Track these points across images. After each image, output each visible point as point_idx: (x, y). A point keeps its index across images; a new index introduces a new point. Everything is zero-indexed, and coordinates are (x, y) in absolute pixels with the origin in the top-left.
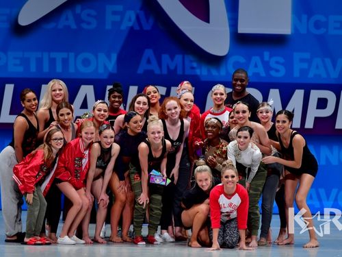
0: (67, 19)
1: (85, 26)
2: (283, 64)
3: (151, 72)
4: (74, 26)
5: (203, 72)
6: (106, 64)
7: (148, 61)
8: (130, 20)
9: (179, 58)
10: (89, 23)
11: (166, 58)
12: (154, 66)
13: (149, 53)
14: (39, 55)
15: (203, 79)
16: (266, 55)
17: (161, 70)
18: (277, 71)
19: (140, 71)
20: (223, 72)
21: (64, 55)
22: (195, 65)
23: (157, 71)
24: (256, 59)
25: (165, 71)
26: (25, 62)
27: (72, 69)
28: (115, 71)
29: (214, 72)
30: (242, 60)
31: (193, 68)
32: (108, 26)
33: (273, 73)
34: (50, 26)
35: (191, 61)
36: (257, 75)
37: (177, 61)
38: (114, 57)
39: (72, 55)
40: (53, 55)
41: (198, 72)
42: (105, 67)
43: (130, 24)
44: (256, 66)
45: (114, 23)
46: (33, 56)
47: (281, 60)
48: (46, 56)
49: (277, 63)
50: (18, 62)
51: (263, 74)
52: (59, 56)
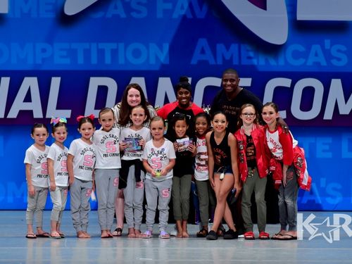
0: (116, 8)
1: (134, 15)
2: (344, 52)
3: (206, 62)
4: (123, 15)
5: (260, 62)
6: (158, 54)
7: (202, 51)
8: (182, 8)
9: (234, 47)
10: (139, 12)
11: (220, 48)
12: (208, 56)
13: (203, 43)
14: (87, 46)
15: (261, 69)
16: (327, 43)
17: (216, 61)
18: (339, 59)
19: (194, 62)
20: (281, 62)
21: (113, 46)
22: (251, 54)
23: (212, 62)
24: (316, 48)
25: (220, 62)
26: (72, 54)
27: (121, 61)
28: (167, 62)
29: (272, 62)
30: (301, 48)
31: (250, 58)
32: (160, 15)
33: (335, 62)
34: (98, 15)
35: (248, 51)
36: (318, 64)
37: (233, 51)
38: (166, 47)
39: (121, 46)
40: (101, 46)
41: (255, 62)
42: (157, 58)
43: (183, 12)
44: (316, 55)
45: (166, 11)
46: (80, 47)
47: (343, 48)
48: (94, 46)
49: (339, 51)
50: (65, 53)
51: (324, 63)
52: (108, 47)
